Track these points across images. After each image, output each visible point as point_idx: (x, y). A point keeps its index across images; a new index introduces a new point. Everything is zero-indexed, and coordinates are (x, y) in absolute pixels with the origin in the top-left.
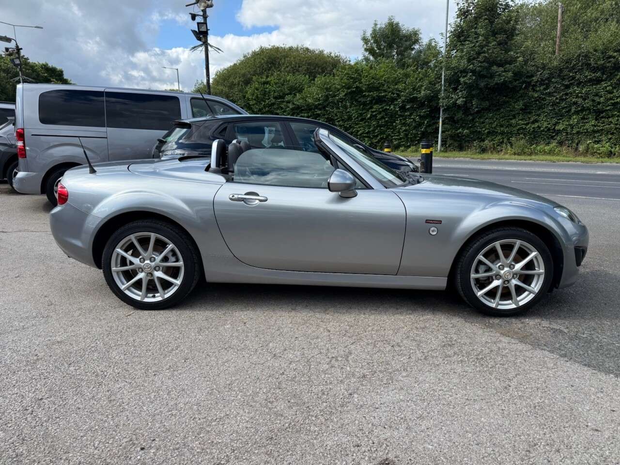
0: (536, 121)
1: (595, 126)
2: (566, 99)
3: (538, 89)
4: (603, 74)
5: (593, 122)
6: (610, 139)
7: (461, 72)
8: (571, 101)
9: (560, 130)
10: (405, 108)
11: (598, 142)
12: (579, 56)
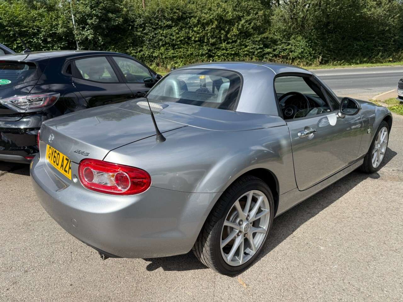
0: (141, 51)
1: (173, 53)
2: (156, 37)
3: (139, 30)
4: (172, 22)
5: (172, 51)
6: (182, 61)
8: (159, 38)
9: (156, 56)
11: (176, 63)
12: (158, 11)
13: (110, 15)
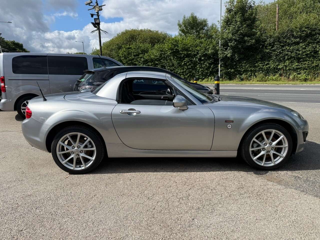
0: (268, 64)
1: (297, 66)
2: (283, 52)
3: (268, 48)
4: (300, 39)
5: (297, 64)
6: (305, 72)
7: (229, 40)
8: (285, 53)
9: (280, 68)
10: (201, 59)
11: (299, 74)
12: (288, 31)
13: (246, 38)
